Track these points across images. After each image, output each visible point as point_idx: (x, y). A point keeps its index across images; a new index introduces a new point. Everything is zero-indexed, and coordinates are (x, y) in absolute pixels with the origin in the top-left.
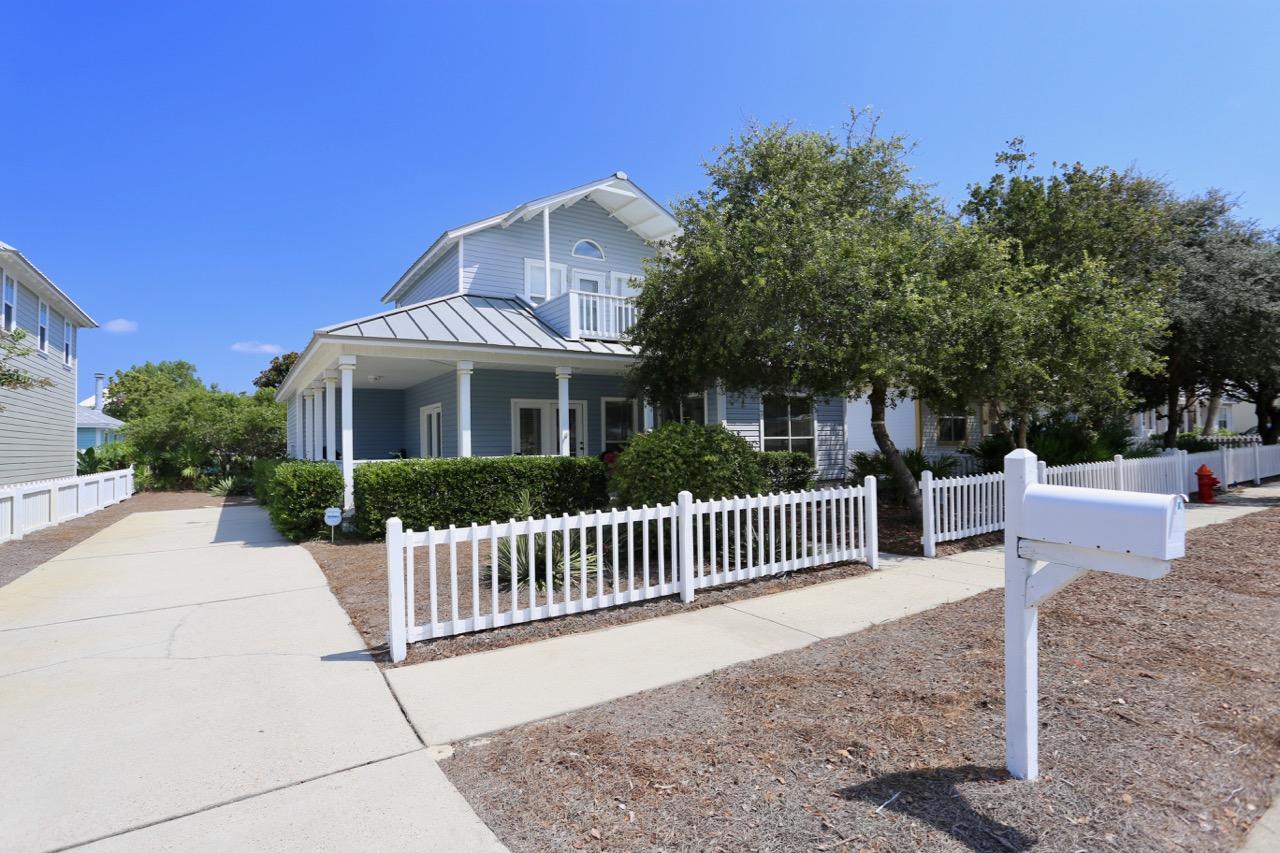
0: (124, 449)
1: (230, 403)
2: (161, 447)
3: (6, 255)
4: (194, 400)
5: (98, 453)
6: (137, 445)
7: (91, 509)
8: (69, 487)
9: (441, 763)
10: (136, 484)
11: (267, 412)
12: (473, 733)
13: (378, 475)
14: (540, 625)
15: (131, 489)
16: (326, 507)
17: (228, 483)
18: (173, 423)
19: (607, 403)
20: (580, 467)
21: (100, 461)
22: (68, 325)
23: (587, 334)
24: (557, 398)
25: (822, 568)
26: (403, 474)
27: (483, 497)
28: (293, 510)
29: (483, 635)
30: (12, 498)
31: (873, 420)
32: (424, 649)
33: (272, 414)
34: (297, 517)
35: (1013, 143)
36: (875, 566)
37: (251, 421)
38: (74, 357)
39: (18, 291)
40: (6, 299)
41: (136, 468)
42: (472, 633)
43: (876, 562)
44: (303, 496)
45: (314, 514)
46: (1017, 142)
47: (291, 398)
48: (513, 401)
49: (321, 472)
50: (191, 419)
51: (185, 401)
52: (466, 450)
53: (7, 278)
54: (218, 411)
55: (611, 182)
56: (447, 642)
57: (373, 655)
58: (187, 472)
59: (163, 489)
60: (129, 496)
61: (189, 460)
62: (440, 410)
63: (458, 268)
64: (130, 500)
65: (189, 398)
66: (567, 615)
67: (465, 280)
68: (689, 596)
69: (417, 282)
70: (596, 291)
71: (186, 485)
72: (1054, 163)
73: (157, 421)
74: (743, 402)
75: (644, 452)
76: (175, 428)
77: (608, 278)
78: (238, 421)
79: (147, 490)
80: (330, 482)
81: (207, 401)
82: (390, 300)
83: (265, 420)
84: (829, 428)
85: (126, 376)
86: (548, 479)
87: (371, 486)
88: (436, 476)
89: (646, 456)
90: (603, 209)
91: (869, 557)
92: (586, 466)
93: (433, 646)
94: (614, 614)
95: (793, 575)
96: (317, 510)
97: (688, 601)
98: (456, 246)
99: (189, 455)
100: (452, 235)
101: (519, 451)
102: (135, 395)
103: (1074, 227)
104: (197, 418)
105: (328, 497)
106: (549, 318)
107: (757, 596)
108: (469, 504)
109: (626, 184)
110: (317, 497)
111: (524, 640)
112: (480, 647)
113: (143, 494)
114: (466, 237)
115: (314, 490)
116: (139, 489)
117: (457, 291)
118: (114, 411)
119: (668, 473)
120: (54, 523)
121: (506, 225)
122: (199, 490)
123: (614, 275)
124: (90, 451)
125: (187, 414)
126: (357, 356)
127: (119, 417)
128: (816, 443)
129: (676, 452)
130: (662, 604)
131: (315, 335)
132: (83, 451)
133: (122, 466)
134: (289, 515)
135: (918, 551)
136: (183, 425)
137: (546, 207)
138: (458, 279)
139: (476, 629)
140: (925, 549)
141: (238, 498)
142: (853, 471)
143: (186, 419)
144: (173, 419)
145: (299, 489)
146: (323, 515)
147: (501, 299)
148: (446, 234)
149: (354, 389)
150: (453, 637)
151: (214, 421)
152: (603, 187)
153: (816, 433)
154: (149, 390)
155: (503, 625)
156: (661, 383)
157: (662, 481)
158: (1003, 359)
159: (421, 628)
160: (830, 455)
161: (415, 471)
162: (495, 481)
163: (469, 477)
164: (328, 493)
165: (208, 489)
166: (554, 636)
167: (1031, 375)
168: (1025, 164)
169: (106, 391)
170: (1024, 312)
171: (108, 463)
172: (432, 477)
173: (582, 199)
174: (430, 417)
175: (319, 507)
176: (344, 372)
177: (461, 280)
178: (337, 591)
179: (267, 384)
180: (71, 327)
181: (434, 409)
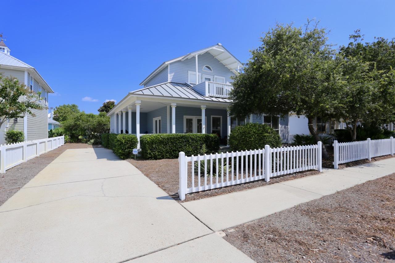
0: (61, 130)
1: (92, 116)
2: (71, 129)
3: (31, 69)
4: (82, 115)
5: (53, 131)
6: (65, 129)
7: (55, 148)
8: (50, 141)
9: (223, 238)
10: (65, 140)
11: (103, 119)
12: (228, 227)
13: (150, 138)
14: (225, 189)
15: (64, 143)
16: (133, 149)
17: (92, 141)
18: (76, 122)
19: (213, 117)
20: (211, 137)
21: (54, 134)
22: (46, 92)
23: (211, 95)
24: (201, 116)
25: (305, 171)
26: (158, 138)
27: (182, 146)
28: (123, 149)
29: (208, 192)
30: (36, 144)
31: (309, 123)
32: (190, 196)
33: (105, 120)
34: (124, 151)
35: (356, 32)
36: (321, 172)
37: (99, 122)
38: (47, 102)
39: (34, 81)
40: (31, 83)
41: (65, 136)
42: (204, 191)
43: (321, 170)
44: (126, 145)
45: (129, 150)
46: (358, 31)
47: (112, 115)
48: (184, 116)
49: (131, 137)
50: (81, 121)
51: (79, 116)
52: (174, 131)
53: (31, 77)
54: (89, 119)
55: (217, 47)
56: (197, 194)
57: (172, 197)
58: (80, 137)
59: (72, 142)
60: (63, 144)
61: (80, 133)
62: (160, 119)
63: (168, 73)
64: (64, 145)
65: (80, 115)
66: (232, 186)
67: (170, 78)
68: (268, 180)
69: (153, 78)
70: (210, 81)
71: (79, 141)
72: (375, 38)
73: (70, 121)
74: (260, 118)
75: (243, 132)
76: (76, 124)
77: (214, 78)
78: (95, 122)
79: (68, 142)
80: (134, 140)
81: (85, 116)
82: (143, 85)
83: (103, 122)
84: (283, 127)
85: (59, 108)
86: (201, 141)
87: (148, 142)
88: (168, 139)
89: (244, 133)
90: (212, 55)
91: (319, 168)
92: (213, 137)
93: (193, 195)
94: (246, 185)
95: (296, 174)
96: (130, 149)
97: (268, 181)
98: (167, 67)
99: (80, 132)
100: (166, 63)
101: (186, 132)
102: (61, 114)
103: (381, 60)
104: (83, 121)
105: (133, 145)
106: (198, 90)
107: (288, 180)
108: (177, 148)
109: (221, 47)
110: (130, 145)
111: (221, 194)
112: (208, 196)
113: (67, 144)
114: (170, 64)
115: (129, 143)
116: (66, 142)
117: (167, 81)
118: (56, 119)
119: (253, 139)
120: (46, 152)
121: (183, 60)
122: (83, 143)
123: (215, 76)
124: (51, 131)
125: (80, 119)
126: (141, 101)
127: (57, 121)
128: (280, 131)
129: (254, 132)
130: (260, 182)
131: (129, 93)
132: (49, 130)
133: (61, 135)
134: (122, 151)
135: (332, 167)
136: (78, 123)
137: (196, 54)
138: (168, 77)
139: (206, 190)
140: (334, 166)
141: (96, 145)
142: (294, 140)
143: (79, 121)
144: (75, 121)
145: (125, 143)
146: (132, 151)
147: (181, 84)
148: (165, 63)
149: (132, 112)
150: (198, 192)
151: (87, 122)
152: (214, 48)
153: (280, 128)
154: (65, 113)
155: (213, 188)
156: (242, 110)
157: (250, 142)
158: (364, 103)
159: (189, 189)
160: (284, 135)
161: (161, 137)
162: (186, 141)
163: (178, 139)
164: (133, 144)
165: (86, 142)
166: (230, 192)
167: (374, 109)
168: (360, 39)
169: (53, 113)
170: (372, 87)
171: (56, 134)
172: (167, 140)
173: (206, 52)
174: (156, 121)
175: (131, 148)
176: (137, 105)
177: (169, 78)
178: (147, 175)
179: (102, 111)
180: (47, 93)
181: (158, 119)
